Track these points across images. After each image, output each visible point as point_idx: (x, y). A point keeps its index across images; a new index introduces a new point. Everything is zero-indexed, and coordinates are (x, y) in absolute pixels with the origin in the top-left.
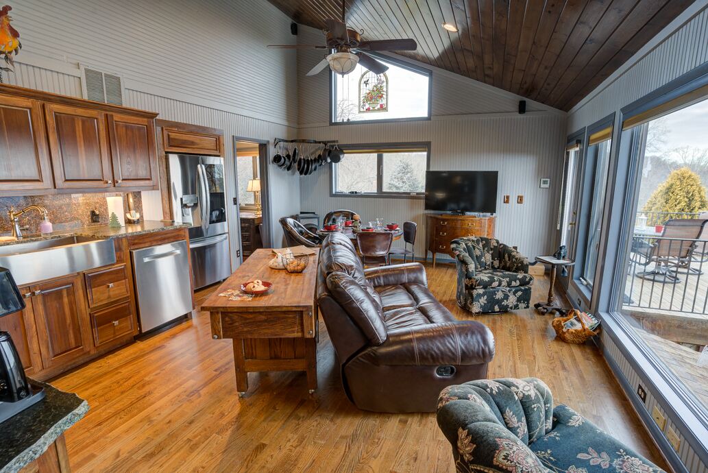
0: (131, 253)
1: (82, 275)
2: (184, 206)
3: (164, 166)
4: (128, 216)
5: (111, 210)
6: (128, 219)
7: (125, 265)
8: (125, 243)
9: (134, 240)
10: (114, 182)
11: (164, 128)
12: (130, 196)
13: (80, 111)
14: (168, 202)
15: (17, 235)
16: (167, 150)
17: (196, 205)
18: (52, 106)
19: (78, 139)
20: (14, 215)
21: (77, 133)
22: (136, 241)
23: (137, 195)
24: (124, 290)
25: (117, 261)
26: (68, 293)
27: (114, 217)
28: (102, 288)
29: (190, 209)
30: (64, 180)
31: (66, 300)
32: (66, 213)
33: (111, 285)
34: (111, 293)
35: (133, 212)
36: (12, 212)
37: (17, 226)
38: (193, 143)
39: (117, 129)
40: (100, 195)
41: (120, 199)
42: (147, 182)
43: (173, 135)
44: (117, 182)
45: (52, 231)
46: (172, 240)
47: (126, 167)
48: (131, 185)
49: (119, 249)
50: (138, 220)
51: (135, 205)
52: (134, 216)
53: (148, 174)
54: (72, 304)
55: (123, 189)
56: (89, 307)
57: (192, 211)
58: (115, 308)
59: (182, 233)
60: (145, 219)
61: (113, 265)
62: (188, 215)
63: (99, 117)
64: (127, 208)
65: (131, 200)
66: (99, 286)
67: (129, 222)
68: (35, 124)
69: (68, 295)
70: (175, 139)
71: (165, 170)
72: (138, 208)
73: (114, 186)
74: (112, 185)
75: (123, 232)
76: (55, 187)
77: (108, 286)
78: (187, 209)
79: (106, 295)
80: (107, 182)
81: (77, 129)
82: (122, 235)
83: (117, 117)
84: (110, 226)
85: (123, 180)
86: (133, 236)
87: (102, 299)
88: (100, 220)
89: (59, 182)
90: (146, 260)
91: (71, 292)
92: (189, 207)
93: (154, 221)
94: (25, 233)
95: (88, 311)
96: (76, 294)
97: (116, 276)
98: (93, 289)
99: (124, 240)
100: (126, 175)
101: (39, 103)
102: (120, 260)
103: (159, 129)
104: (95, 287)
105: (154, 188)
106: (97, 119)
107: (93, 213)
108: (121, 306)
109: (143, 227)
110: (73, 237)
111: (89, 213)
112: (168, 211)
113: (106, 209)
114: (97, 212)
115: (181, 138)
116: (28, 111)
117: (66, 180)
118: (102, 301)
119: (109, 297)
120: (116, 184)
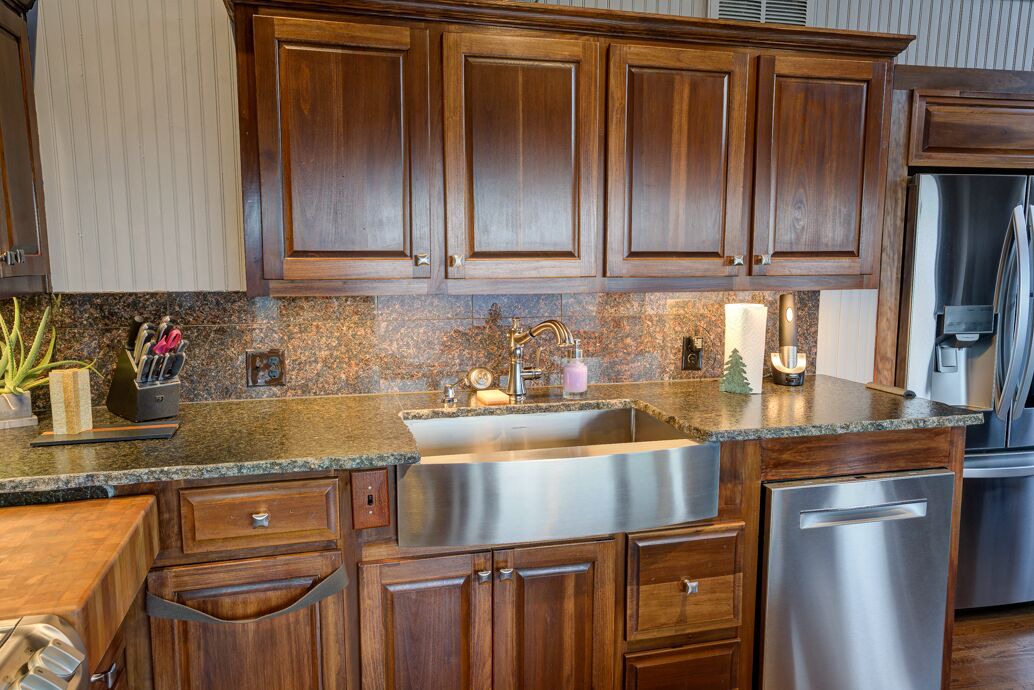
0: (765, 495)
1: (621, 541)
2: (944, 339)
3: (900, 213)
4: (776, 361)
5: (732, 340)
6: (774, 370)
7: (742, 529)
8: (751, 460)
9: (781, 451)
10: (752, 260)
11: (917, 94)
12: (789, 303)
13: (691, 56)
14: (894, 324)
15: (515, 391)
16: (914, 163)
17: (986, 340)
18: (626, 48)
19: (675, 137)
20: (518, 340)
21: (676, 120)
22: (786, 456)
23: (808, 302)
24: (726, 607)
25: (721, 512)
26: (577, 585)
27: (737, 362)
28: (666, 589)
29: (962, 353)
30: (626, 254)
31: (570, 606)
32: (629, 340)
33: (692, 585)
34: (690, 609)
35: (790, 350)
36: (515, 332)
37: (518, 366)
38: (1005, 135)
39: (779, 100)
40: (713, 297)
41: (760, 312)
42: (845, 262)
43: (941, 114)
44: (759, 261)
45: (583, 388)
46: (902, 464)
47: (789, 214)
48: (795, 271)
49: (730, 475)
50: (801, 375)
51: (798, 326)
52: (792, 363)
53: (852, 235)
54: (586, 618)
55: (772, 281)
56: (625, 638)
57: (969, 357)
58: (690, 657)
59: (942, 444)
60: (817, 373)
61: (709, 522)
62: (955, 368)
63: (737, 70)
64: (776, 339)
65: (789, 315)
66: (659, 581)
67: (775, 379)
68: (583, 104)
69: (578, 592)
70: (945, 125)
71: (900, 223)
72: (807, 339)
73: (750, 273)
74: (744, 269)
75: (750, 421)
76: (604, 274)
77: (685, 587)
78: (952, 351)
79: (676, 610)
80: (731, 262)
81: (677, 107)
82: (746, 432)
83: (787, 62)
84: (723, 388)
85: (776, 254)
86: (778, 440)
87: (663, 620)
88: (702, 363)
89: (616, 259)
90: (810, 522)
91: (586, 586)
92: (961, 345)
93: (844, 382)
94: (532, 384)
95: (622, 647)
96: (598, 594)
97: (709, 559)
98: (642, 588)
99: (750, 450)
100: (786, 240)
101: (598, 44)
102: (728, 511)
103: (900, 97)
104: (648, 583)
105: (858, 281)
106: (729, 73)
107: (688, 343)
108: (710, 654)
109: (809, 405)
110: (629, 410)
111: (679, 344)
112: (890, 352)
113: (721, 337)
114: (698, 344)
115: (968, 121)
116: (573, 67)
117: (632, 254)
118: (660, 627)
119: (682, 620)
120: (756, 268)
